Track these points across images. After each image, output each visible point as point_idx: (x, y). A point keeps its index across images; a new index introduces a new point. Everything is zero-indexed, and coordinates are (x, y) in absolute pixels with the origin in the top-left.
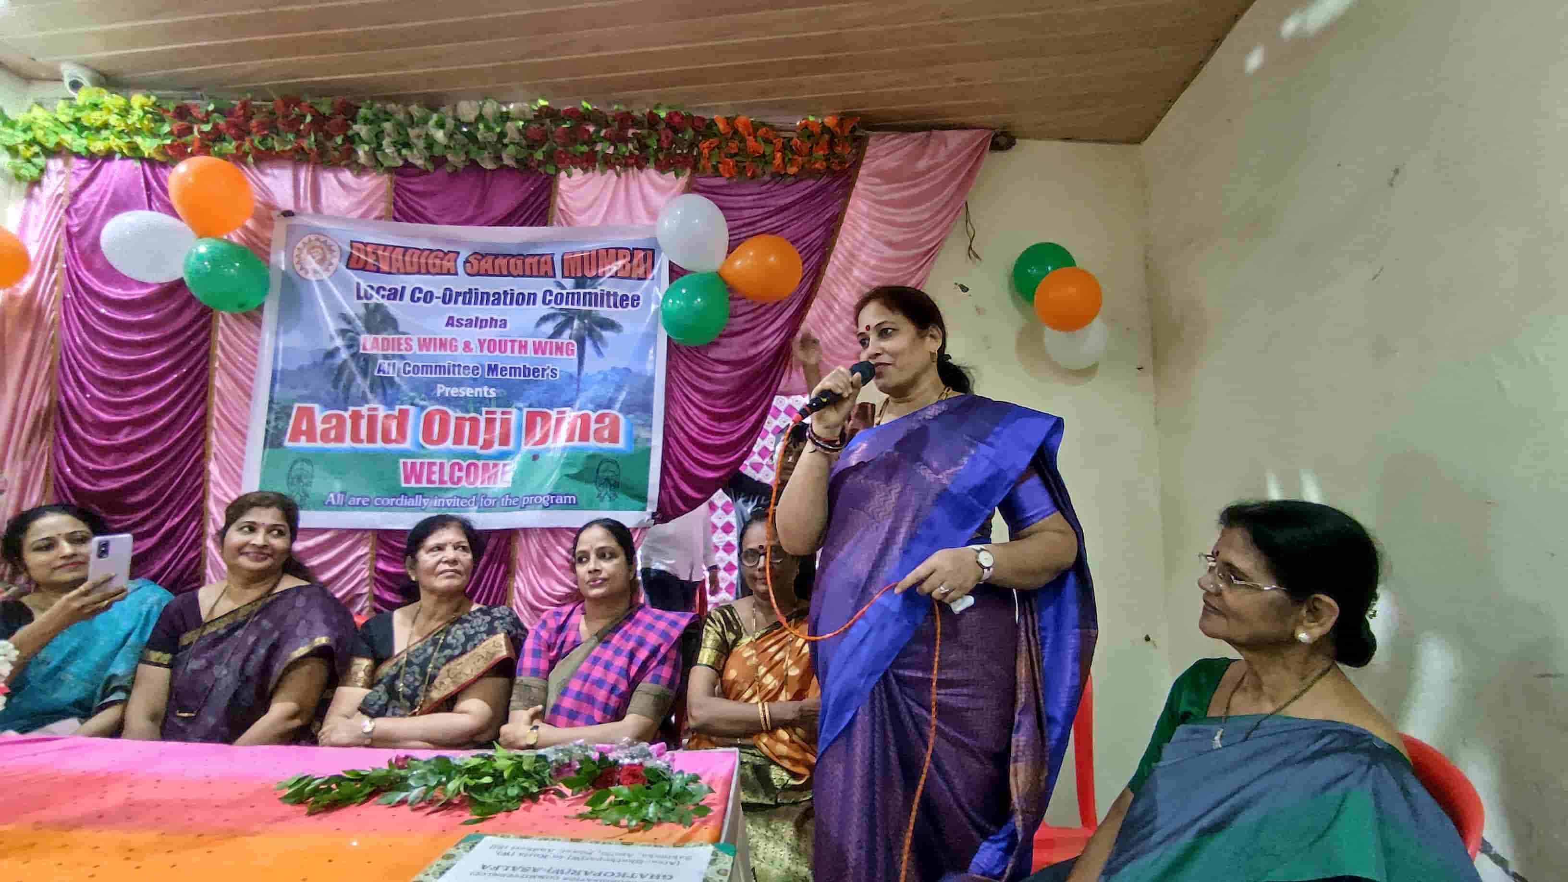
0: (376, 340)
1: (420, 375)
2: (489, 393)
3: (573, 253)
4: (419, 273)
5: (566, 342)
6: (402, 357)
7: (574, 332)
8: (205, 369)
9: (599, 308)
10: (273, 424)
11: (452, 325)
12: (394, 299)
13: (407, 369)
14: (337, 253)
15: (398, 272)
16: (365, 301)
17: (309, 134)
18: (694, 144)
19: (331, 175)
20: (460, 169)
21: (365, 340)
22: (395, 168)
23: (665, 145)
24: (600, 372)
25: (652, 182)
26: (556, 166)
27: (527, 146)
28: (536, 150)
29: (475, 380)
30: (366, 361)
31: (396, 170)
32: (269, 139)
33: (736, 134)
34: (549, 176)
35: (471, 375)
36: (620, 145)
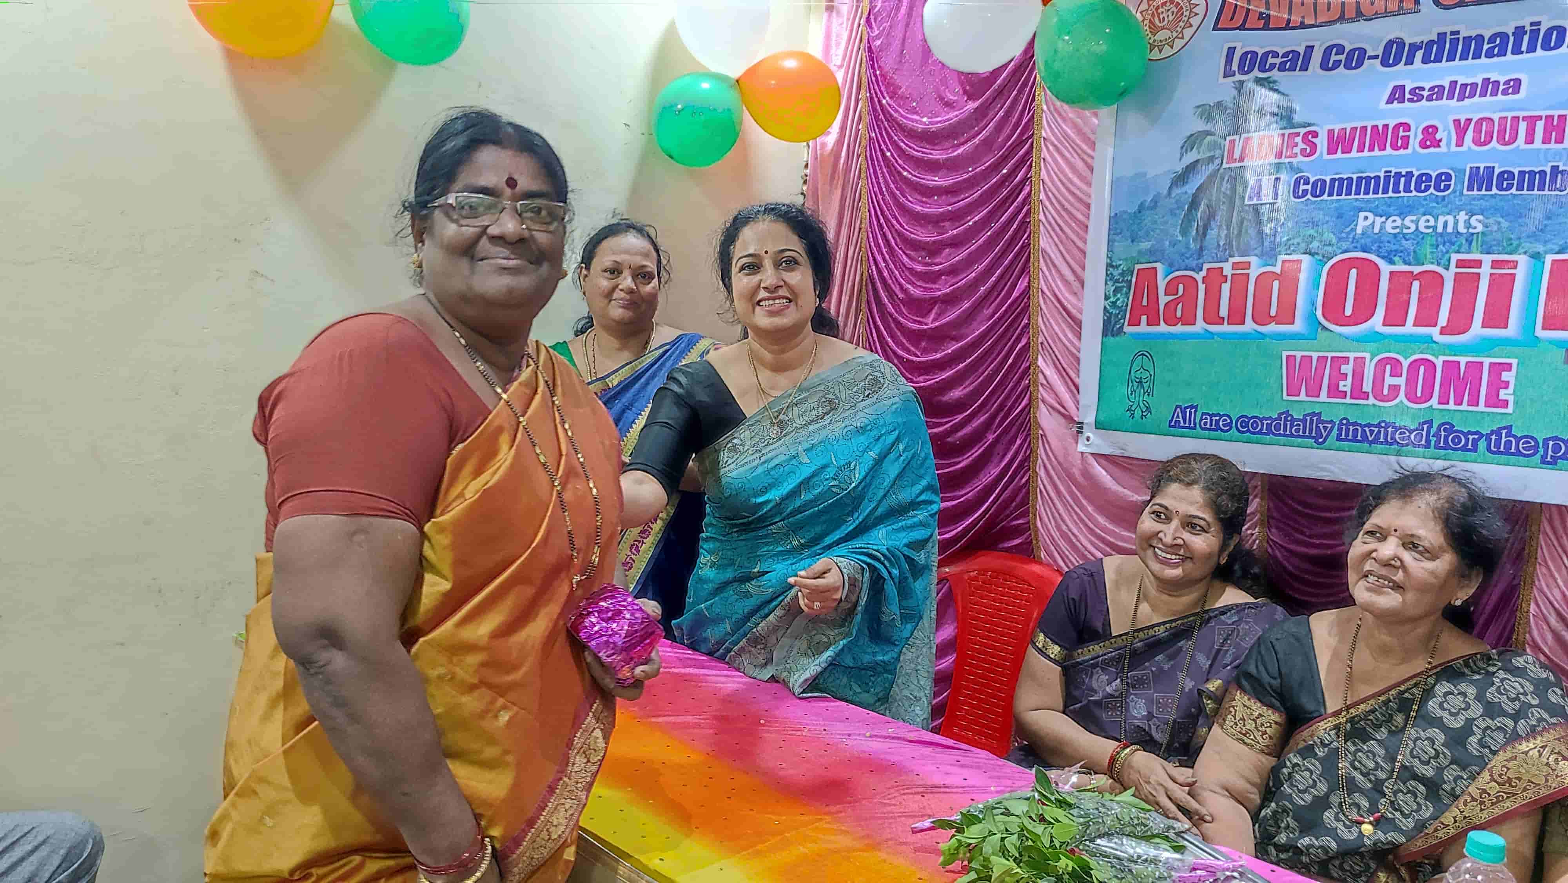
0: (1249, 141)
1: (1326, 197)
2: (1468, 225)
4: (1341, 21)
11: (1402, 100)
12: (1292, 69)
13: (1302, 187)
15: (1302, 26)
16: (1238, 77)
21: (1232, 143)
29: (1440, 200)
30: (1233, 181)
35: (1432, 191)
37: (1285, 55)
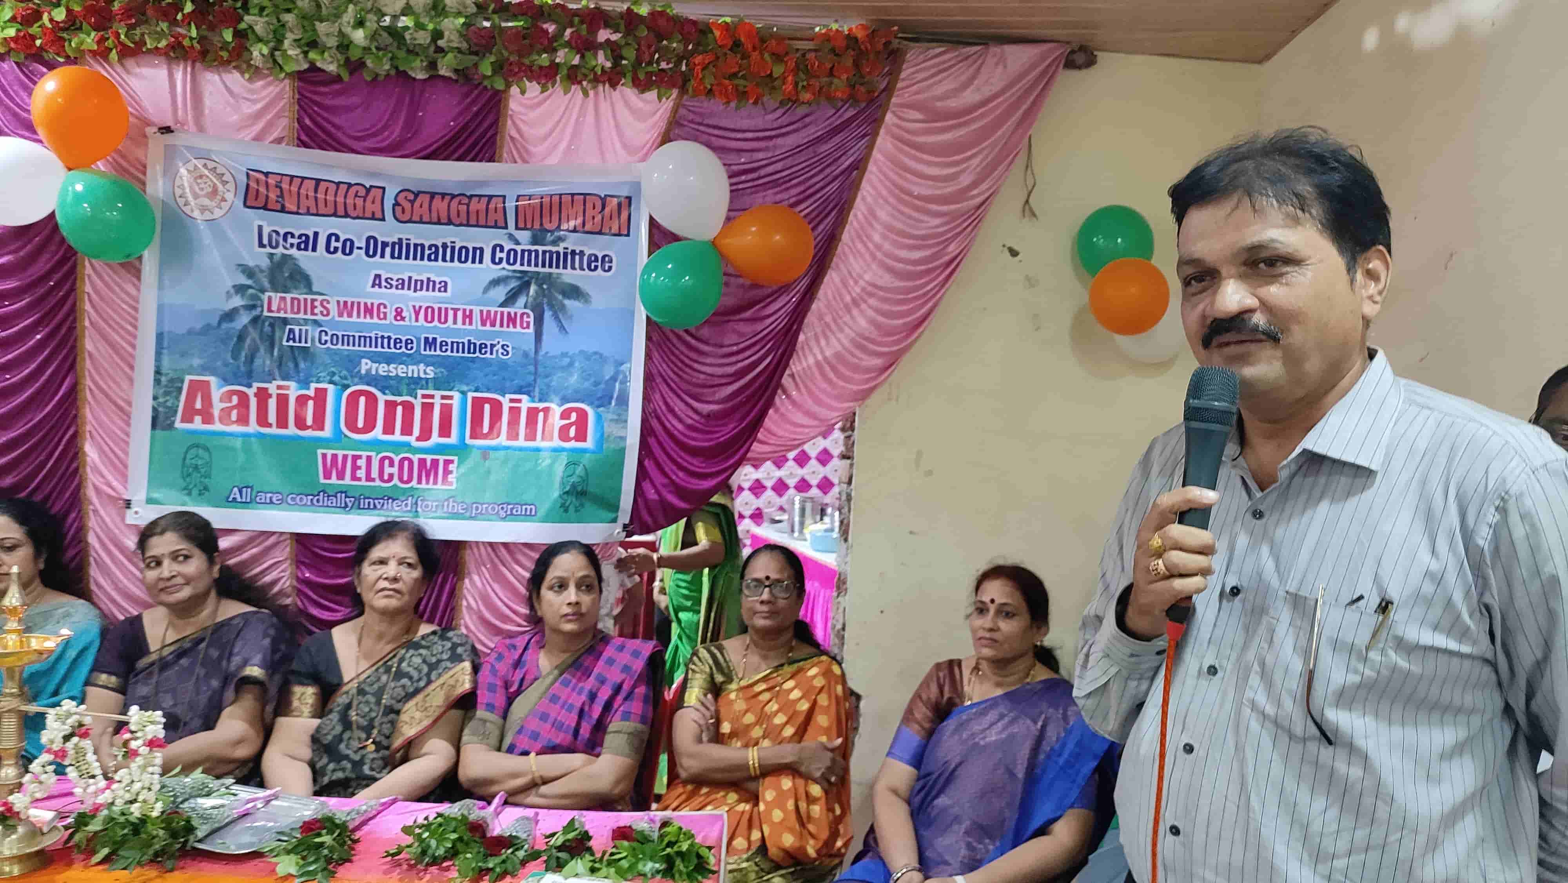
0: (283, 299)
1: (339, 346)
2: (425, 373)
3: (530, 197)
4: (335, 215)
5: (520, 312)
6: (316, 323)
7: (530, 300)
8: (72, 329)
9: (561, 271)
10: (161, 400)
11: (380, 287)
12: (306, 249)
13: (324, 338)
14: (231, 186)
15: (308, 213)
16: (269, 250)
17: (189, 24)
18: (685, 56)
19: (216, 77)
20: (381, 78)
21: (270, 298)
22: (299, 72)
23: (646, 57)
24: (564, 355)
25: (627, 103)
26: (506, 80)
27: (472, 53)
28: (482, 59)
29: (409, 355)
30: (272, 325)
31: (300, 75)
32: (138, 31)
33: (736, 45)
34: (497, 93)
35: (403, 349)
36: (588, 54)
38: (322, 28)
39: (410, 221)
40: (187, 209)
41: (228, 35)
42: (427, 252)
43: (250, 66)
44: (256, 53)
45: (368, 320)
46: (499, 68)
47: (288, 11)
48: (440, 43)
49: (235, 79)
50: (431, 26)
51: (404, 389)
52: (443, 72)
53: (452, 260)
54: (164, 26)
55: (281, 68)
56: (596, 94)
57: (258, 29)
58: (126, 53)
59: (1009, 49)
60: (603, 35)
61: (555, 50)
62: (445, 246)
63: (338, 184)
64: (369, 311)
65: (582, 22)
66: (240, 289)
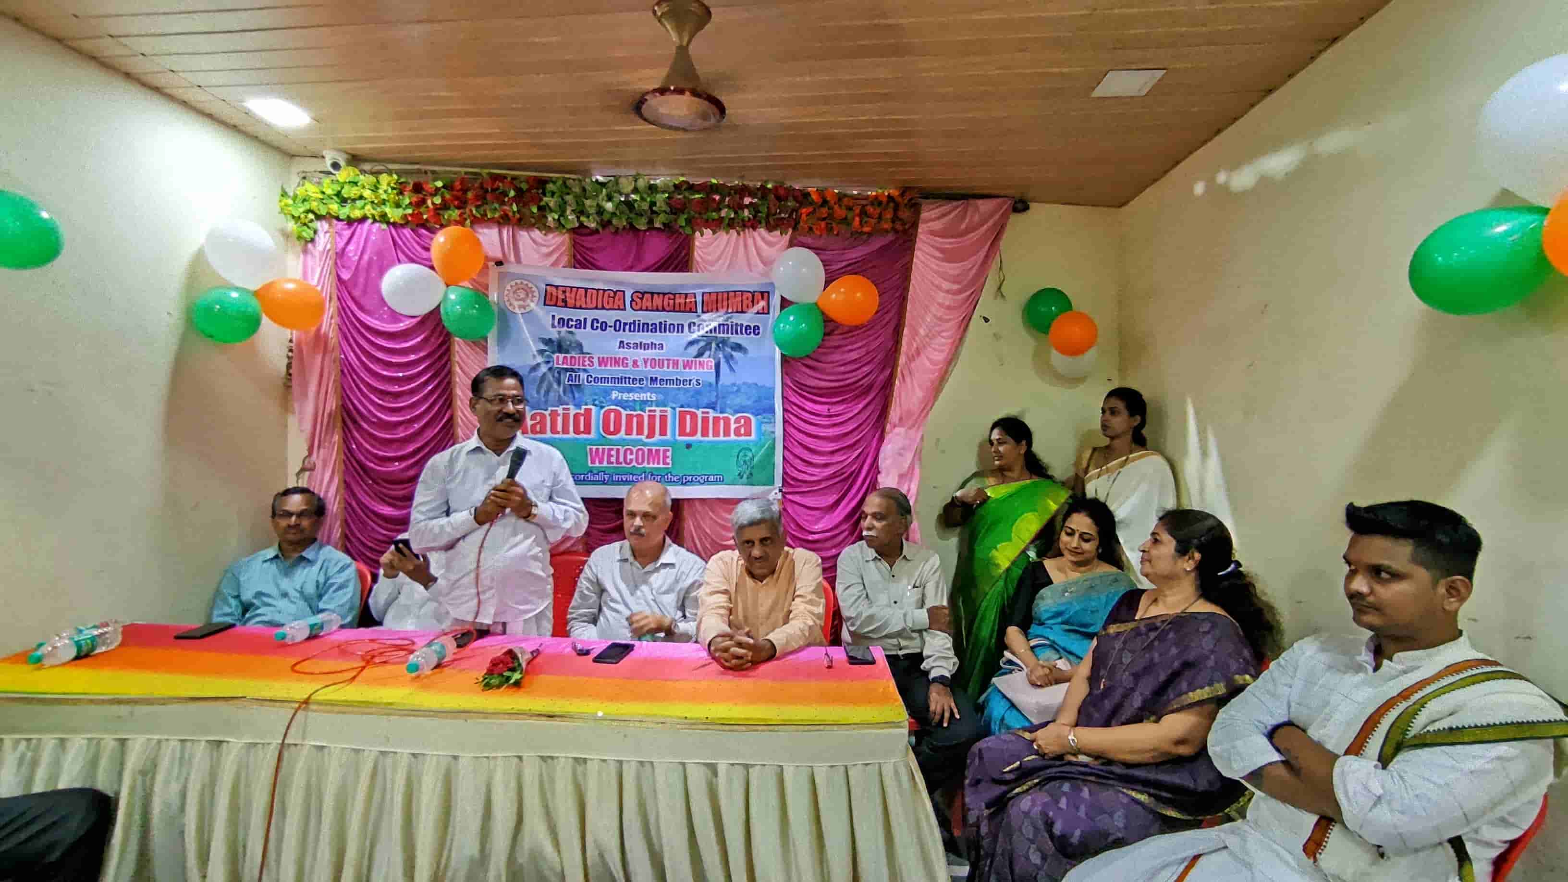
0: (566, 357)
1: (599, 384)
2: (651, 397)
3: (711, 293)
4: (596, 308)
5: (706, 360)
6: (585, 370)
7: (712, 353)
11: (623, 347)
12: (580, 328)
13: (590, 379)
14: (536, 293)
15: (581, 308)
16: (558, 329)
17: (512, 204)
18: (794, 210)
19: (525, 233)
20: (620, 230)
21: (558, 358)
22: (573, 229)
23: (773, 211)
24: (734, 384)
25: (763, 239)
26: (692, 228)
27: (672, 213)
28: (679, 217)
29: (641, 388)
30: (559, 373)
31: (573, 231)
32: (482, 208)
33: (825, 202)
34: (688, 235)
35: (638, 385)
36: (740, 212)
37: (576, 321)
38: (588, 202)
39: (641, 310)
40: (511, 308)
41: (535, 210)
42: (650, 327)
43: (545, 225)
44: (550, 219)
45: (617, 368)
46: (689, 221)
47: (568, 194)
48: (654, 208)
49: (537, 234)
50: (649, 199)
51: (638, 407)
52: (657, 225)
53: (665, 331)
54: (497, 205)
55: (563, 226)
56: (745, 233)
57: (551, 204)
58: (475, 221)
59: (980, 202)
60: (747, 201)
61: (720, 209)
62: (661, 323)
63: (598, 290)
64: (617, 362)
65: (735, 193)
66: (541, 352)
